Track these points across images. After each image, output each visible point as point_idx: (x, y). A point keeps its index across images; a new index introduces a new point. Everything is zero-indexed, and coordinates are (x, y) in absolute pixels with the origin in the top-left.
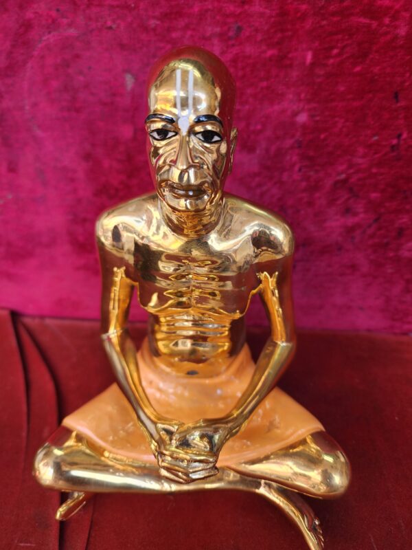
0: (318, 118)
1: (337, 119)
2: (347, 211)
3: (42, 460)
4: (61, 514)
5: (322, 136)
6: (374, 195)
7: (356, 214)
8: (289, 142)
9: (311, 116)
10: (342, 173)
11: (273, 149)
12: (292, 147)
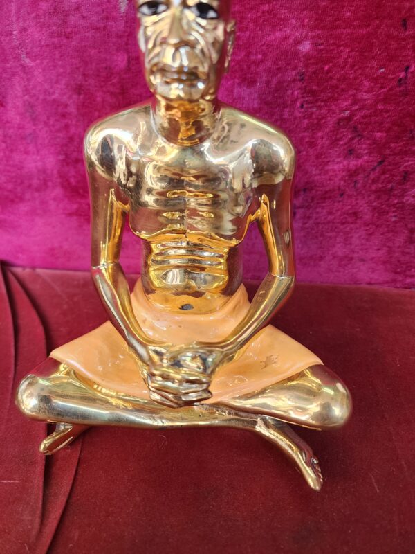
0: (322, 47)
1: (342, 48)
2: (351, 152)
3: (26, 390)
4: (45, 446)
5: (326, 68)
6: (378, 135)
7: (359, 156)
8: (291, 74)
9: (315, 45)
10: (346, 110)
11: (275, 81)
12: (294, 80)
